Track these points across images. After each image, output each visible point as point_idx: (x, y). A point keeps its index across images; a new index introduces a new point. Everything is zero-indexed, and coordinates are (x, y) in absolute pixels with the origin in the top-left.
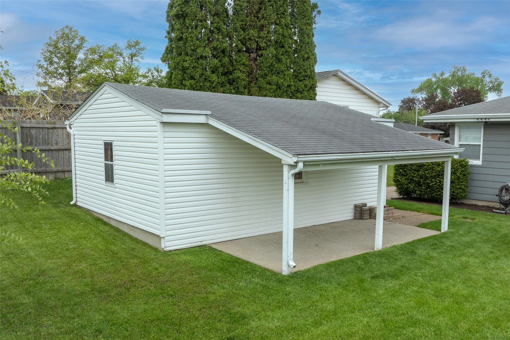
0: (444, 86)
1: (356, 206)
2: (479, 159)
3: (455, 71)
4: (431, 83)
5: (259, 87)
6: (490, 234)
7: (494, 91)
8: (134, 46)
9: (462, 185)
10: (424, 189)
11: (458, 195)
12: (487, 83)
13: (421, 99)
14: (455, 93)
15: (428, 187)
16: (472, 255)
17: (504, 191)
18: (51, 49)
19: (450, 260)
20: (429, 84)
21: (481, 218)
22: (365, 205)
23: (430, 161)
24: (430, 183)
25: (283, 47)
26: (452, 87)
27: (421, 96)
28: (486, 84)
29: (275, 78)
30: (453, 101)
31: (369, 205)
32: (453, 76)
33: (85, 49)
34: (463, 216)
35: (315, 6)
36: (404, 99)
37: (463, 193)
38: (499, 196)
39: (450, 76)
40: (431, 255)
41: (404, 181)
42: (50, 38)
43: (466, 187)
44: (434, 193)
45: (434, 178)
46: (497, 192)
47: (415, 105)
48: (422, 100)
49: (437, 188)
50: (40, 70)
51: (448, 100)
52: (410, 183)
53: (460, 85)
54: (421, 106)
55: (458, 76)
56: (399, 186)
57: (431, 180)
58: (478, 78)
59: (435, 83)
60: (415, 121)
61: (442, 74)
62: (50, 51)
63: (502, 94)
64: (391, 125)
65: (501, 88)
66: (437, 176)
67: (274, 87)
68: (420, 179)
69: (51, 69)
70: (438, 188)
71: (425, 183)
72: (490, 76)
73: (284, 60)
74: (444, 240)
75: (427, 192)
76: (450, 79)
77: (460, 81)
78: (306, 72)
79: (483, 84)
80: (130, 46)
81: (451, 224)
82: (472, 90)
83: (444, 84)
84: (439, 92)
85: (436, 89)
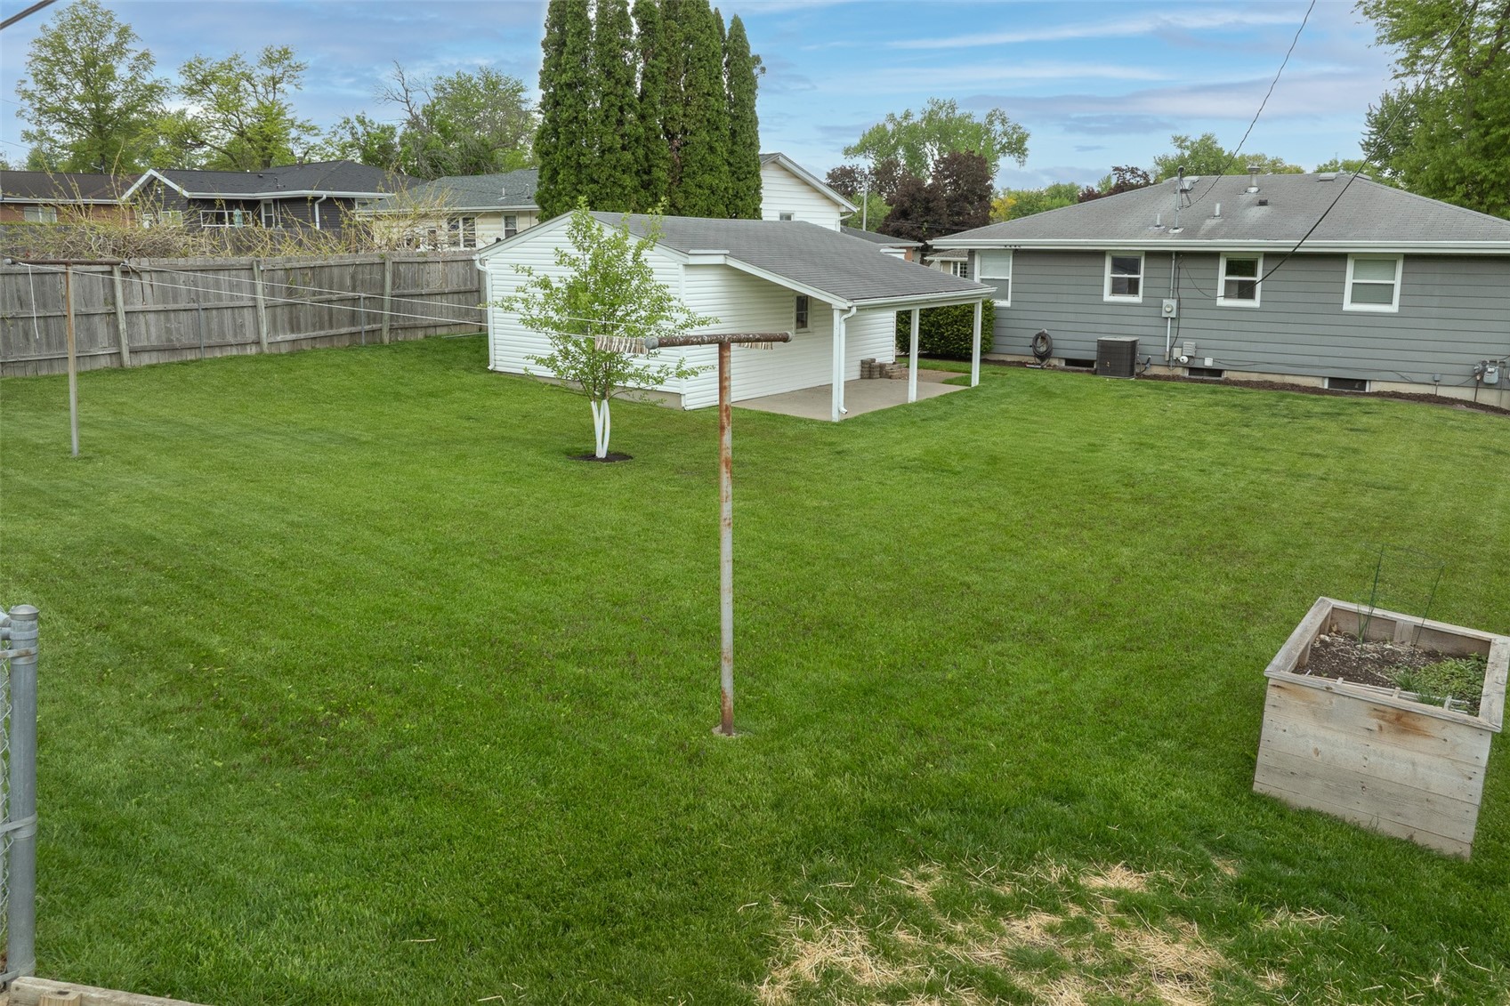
0: (911, 142)
1: (863, 362)
2: (1007, 298)
3: (932, 111)
4: (886, 135)
5: (685, 192)
6: (1026, 386)
7: (1012, 152)
8: (279, 61)
9: (986, 334)
12: (997, 137)
13: (867, 172)
15: (942, 337)
16: (1011, 403)
17: (1039, 340)
18: (47, 53)
19: (989, 407)
20: (882, 137)
21: (1013, 373)
22: (874, 360)
23: (945, 305)
25: (717, 128)
26: (928, 144)
27: (866, 163)
28: (995, 139)
29: (708, 179)
30: (935, 178)
31: (878, 361)
32: (930, 118)
33: (132, 55)
34: (991, 371)
35: (757, 59)
36: (833, 169)
38: (1034, 346)
39: (924, 119)
40: (969, 404)
42: (43, 28)
43: (991, 336)
46: (1030, 342)
47: (856, 184)
48: (870, 172)
50: (27, 102)
51: (924, 176)
53: (945, 139)
54: (870, 187)
55: (939, 119)
58: (979, 125)
59: (893, 135)
61: (907, 115)
62: (46, 59)
63: (1026, 159)
64: (902, 257)
65: (1025, 147)
67: (707, 192)
69: (53, 100)
72: (1004, 122)
73: (719, 149)
74: (977, 392)
76: (923, 125)
77: (944, 131)
78: (748, 166)
79: (989, 138)
80: (270, 60)
81: (982, 379)
82: (971, 155)
83: (911, 137)
84: (901, 157)
85: (895, 148)
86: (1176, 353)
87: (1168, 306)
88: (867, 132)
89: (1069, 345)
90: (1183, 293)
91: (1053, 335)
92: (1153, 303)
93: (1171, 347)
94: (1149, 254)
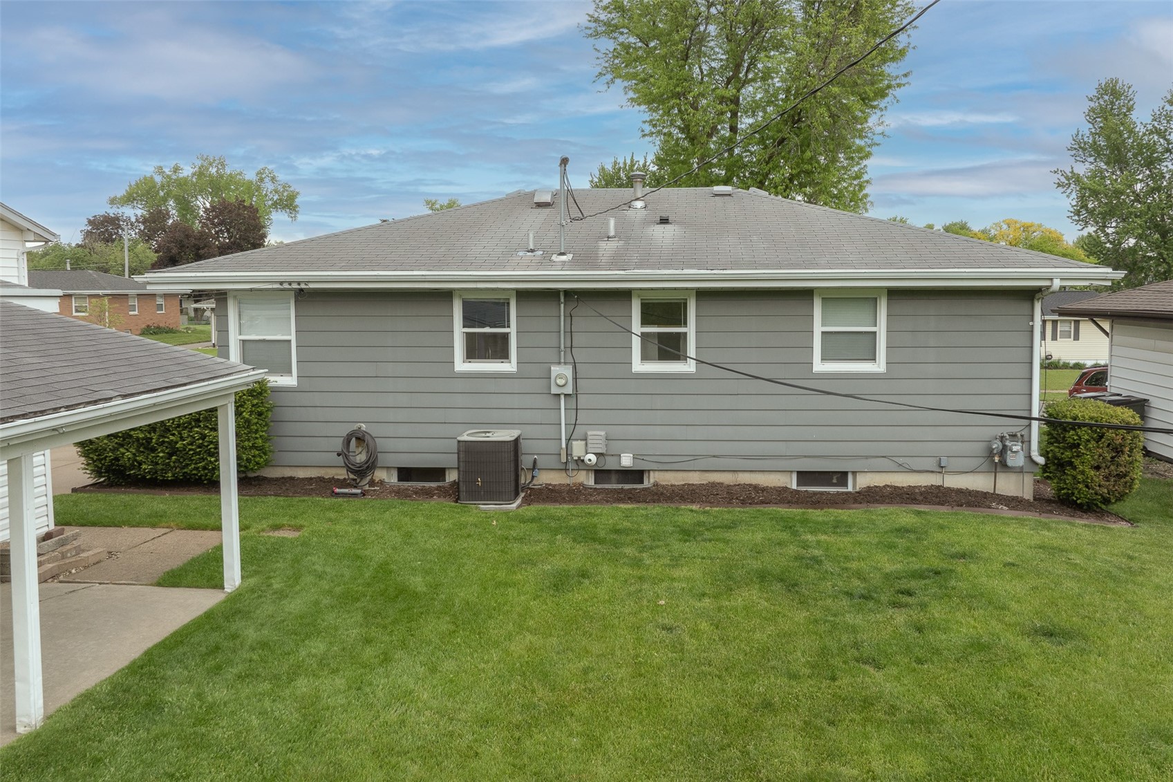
0: (182, 194)
2: (289, 372)
3: (202, 166)
4: (155, 187)
6: (347, 573)
7: (283, 208)
9: (257, 438)
10: (162, 457)
11: (250, 463)
12: (268, 193)
13: (133, 219)
14: (206, 210)
15: (173, 450)
16: (322, 662)
17: (353, 442)
19: (267, 703)
20: (150, 188)
21: (315, 521)
24: (177, 443)
26: (200, 197)
27: (133, 212)
28: (266, 195)
30: (204, 225)
32: (200, 174)
34: (271, 522)
36: (95, 216)
37: (261, 457)
38: (344, 452)
39: (194, 174)
40: (210, 699)
41: (105, 441)
43: (266, 440)
44: (190, 465)
45: (186, 427)
46: (338, 444)
47: (120, 231)
48: (137, 221)
49: (196, 453)
51: (193, 223)
52: (122, 446)
53: (217, 193)
54: (136, 234)
55: (210, 174)
56: (91, 456)
57: (180, 433)
58: (251, 182)
59: (162, 187)
60: (123, 266)
61: (176, 169)
63: (298, 215)
64: (53, 306)
65: (295, 204)
66: (193, 423)
68: (150, 433)
70: (199, 453)
71: (163, 442)
72: (273, 180)
74: (236, 625)
75: (172, 464)
76: (194, 180)
77: (215, 186)
79: (260, 195)
82: (242, 205)
83: (183, 192)
84: (171, 206)
85: (165, 200)
86: (578, 449)
87: (559, 376)
88: (133, 183)
89: (402, 445)
90: (580, 355)
91: (374, 430)
92: (533, 370)
93: (569, 440)
94: (523, 295)
